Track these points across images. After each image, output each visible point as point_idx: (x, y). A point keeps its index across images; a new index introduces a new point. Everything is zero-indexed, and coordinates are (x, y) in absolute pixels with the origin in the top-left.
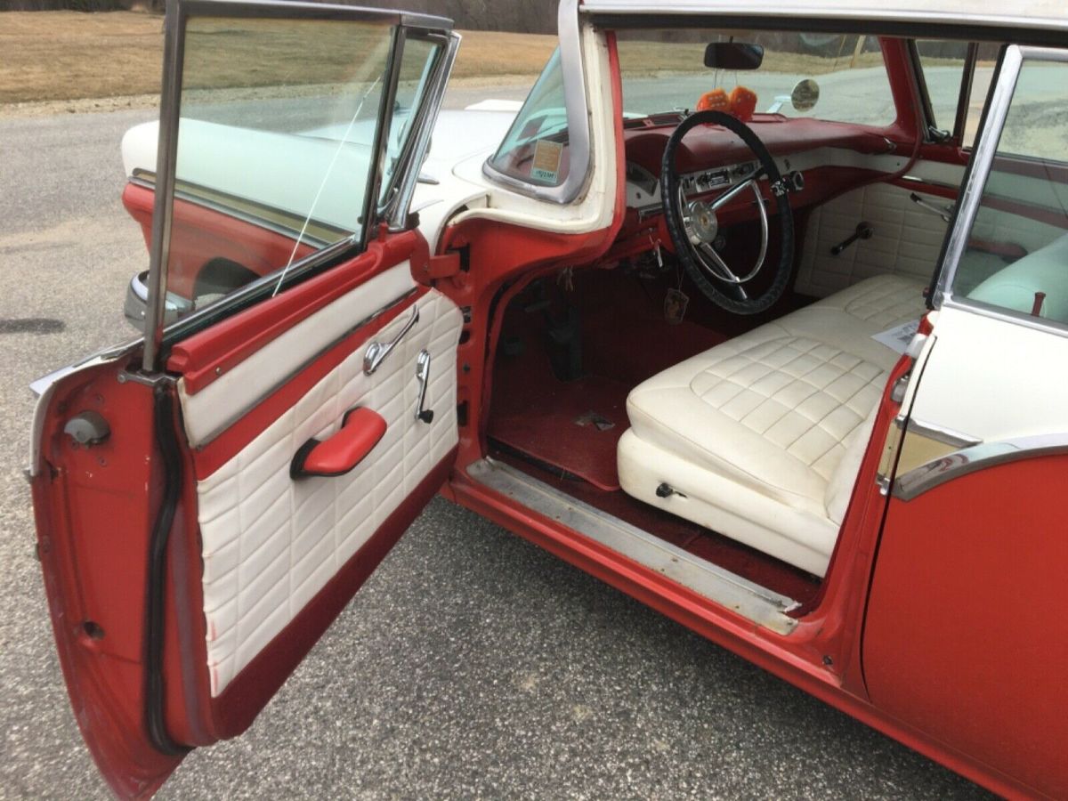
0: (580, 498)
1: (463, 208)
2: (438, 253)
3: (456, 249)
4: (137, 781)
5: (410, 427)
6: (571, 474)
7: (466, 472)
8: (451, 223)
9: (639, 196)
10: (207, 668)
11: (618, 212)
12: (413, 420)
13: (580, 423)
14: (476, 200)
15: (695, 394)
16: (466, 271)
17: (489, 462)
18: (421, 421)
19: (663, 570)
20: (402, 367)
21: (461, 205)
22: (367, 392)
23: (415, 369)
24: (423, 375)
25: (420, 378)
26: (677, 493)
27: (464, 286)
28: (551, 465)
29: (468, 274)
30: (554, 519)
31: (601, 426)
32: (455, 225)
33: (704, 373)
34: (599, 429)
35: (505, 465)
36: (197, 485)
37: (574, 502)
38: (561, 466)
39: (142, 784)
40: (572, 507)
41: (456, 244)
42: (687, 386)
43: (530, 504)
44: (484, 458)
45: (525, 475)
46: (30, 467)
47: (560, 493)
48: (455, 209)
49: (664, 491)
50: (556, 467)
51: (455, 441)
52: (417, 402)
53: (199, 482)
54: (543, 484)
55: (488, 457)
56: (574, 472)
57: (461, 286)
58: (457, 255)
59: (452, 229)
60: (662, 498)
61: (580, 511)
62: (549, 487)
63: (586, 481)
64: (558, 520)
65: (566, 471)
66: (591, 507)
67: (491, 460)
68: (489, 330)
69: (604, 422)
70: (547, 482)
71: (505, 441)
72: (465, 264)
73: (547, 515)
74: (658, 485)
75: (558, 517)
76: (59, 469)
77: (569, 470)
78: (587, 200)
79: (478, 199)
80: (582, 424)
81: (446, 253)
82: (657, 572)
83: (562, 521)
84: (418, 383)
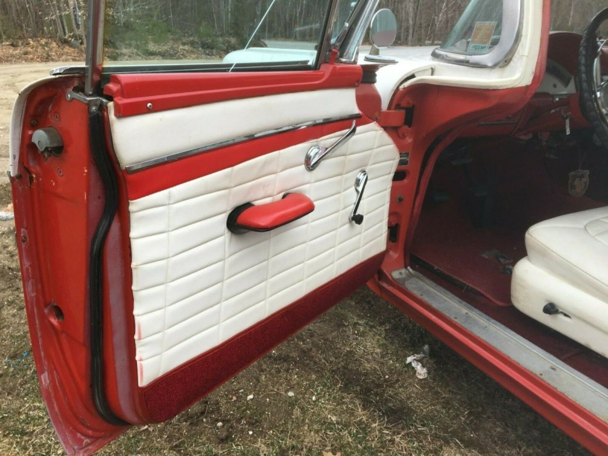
0: (476, 307)
1: (413, 76)
2: (389, 108)
3: (402, 108)
4: (83, 437)
5: (344, 225)
6: (472, 288)
7: (391, 275)
8: (402, 87)
9: (555, 86)
10: (136, 362)
11: (538, 74)
12: (348, 220)
13: (485, 256)
14: (423, 71)
15: (588, 233)
16: (410, 127)
17: (409, 271)
18: (354, 222)
19: (541, 375)
20: (341, 175)
21: (411, 74)
22: (308, 183)
23: (354, 181)
24: (360, 189)
25: (357, 191)
26: (562, 313)
27: (406, 136)
28: (457, 280)
29: (410, 129)
30: (452, 318)
31: (502, 260)
32: (404, 88)
33: (598, 220)
34: (499, 262)
35: (420, 275)
36: (128, 204)
37: (470, 309)
38: (464, 282)
39: (87, 441)
40: (469, 312)
41: (403, 104)
42: (582, 227)
43: (435, 305)
44: (406, 267)
45: (434, 284)
46: (11, 169)
47: (461, 301)
48: (406, 77)
49: (551, 309)
50: (460, 282)
51: (382, 247)
52: (353, 207)
53: (130, 201)
54: (448, 292)
55: (409, 268)
56: (475, 287)
57: (404, 137)
58: (403, 111)
59: (402, 92)
60: (548, 315)
61: (475, 316)
62: (452, 295)
63: (483, 295)
64: (456, 320)
65: (468, 286)
66: (484, 315)
67: (411, 270)
68: (421, 173)
69: (504, 258)
70: (452, 292)
71: (424, 259)
72: (408, 121)
73: (447, 315)
74: (545, 304)
75: (456, 318)
76: (34, 176)
77: (471, 285)
78: (512, 63)
79: (424, 70)
80: (487, 257)
81: (395, 109)
82: (535, 375)
83: (458, 321)
84: (355, 193)
